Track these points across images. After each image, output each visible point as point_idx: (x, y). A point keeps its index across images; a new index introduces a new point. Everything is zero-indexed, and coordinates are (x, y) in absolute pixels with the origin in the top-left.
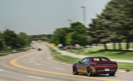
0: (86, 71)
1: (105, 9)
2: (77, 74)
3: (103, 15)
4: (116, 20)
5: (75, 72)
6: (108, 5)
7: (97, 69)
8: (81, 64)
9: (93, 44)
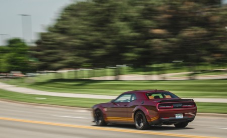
0: (131, 120)
1: (60, 18)
2: (105, 124)
3: (56, 27)
4: (74, 35)
5: (100, 121)
6: (65, 13)
7: (161, 115)
8: (115, 106)
9: (37, 72)
